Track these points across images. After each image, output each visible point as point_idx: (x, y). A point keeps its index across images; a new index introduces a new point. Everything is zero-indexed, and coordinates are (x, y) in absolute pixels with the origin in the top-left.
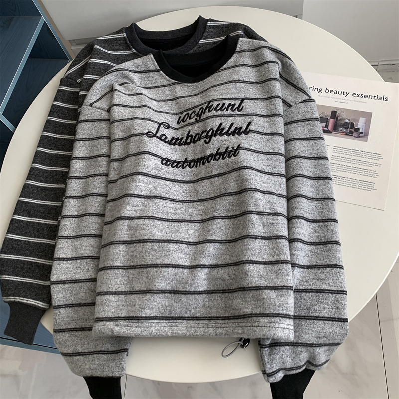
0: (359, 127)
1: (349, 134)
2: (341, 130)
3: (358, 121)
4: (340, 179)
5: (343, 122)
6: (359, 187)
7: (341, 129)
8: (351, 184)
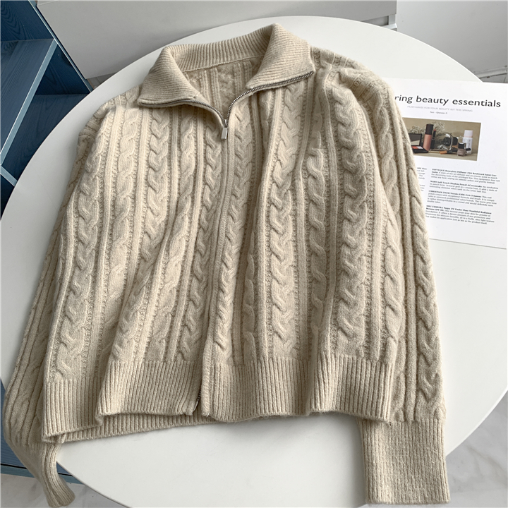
0: (464, 142)
1: (452, 153)
2: (441, 148)
3: (463, 135)
4: (444, 211)
5: (442, 138)
6: (471, 220)
7: (441, 146)
8: (459, 217)
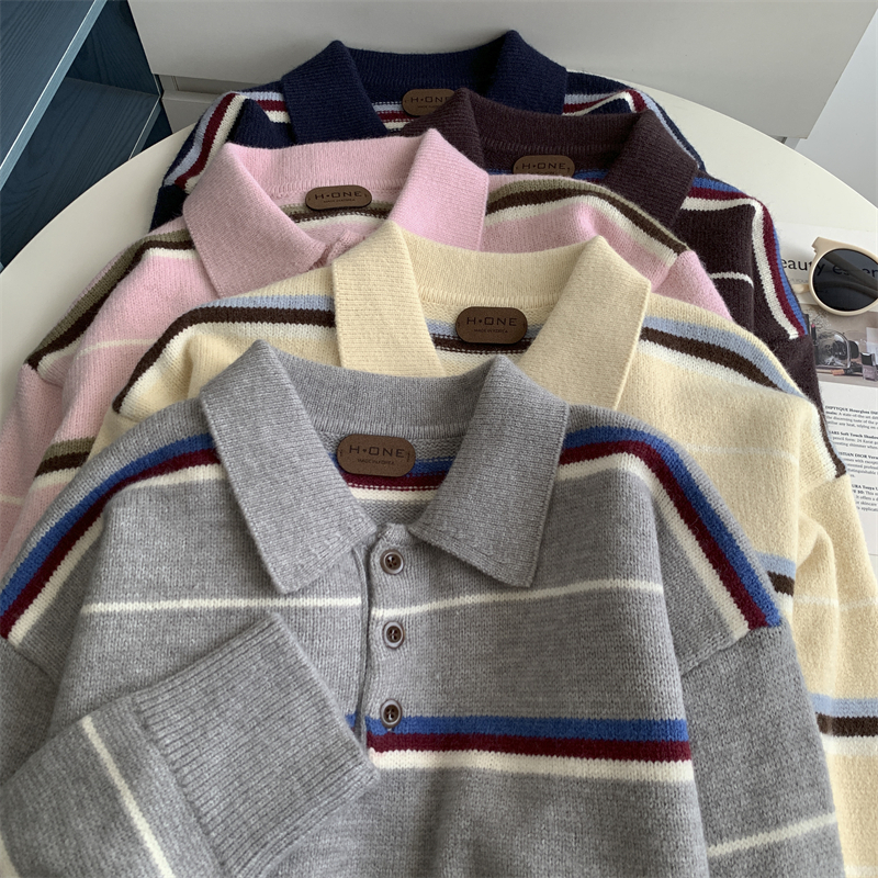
0: (870, 352)
1: (853, 372)
2: (832, 364)
3: (864, 336)
4: (865, 495)
5: (829, 342)
7: (831, 359)
